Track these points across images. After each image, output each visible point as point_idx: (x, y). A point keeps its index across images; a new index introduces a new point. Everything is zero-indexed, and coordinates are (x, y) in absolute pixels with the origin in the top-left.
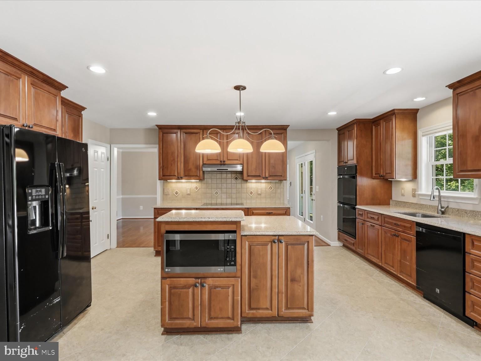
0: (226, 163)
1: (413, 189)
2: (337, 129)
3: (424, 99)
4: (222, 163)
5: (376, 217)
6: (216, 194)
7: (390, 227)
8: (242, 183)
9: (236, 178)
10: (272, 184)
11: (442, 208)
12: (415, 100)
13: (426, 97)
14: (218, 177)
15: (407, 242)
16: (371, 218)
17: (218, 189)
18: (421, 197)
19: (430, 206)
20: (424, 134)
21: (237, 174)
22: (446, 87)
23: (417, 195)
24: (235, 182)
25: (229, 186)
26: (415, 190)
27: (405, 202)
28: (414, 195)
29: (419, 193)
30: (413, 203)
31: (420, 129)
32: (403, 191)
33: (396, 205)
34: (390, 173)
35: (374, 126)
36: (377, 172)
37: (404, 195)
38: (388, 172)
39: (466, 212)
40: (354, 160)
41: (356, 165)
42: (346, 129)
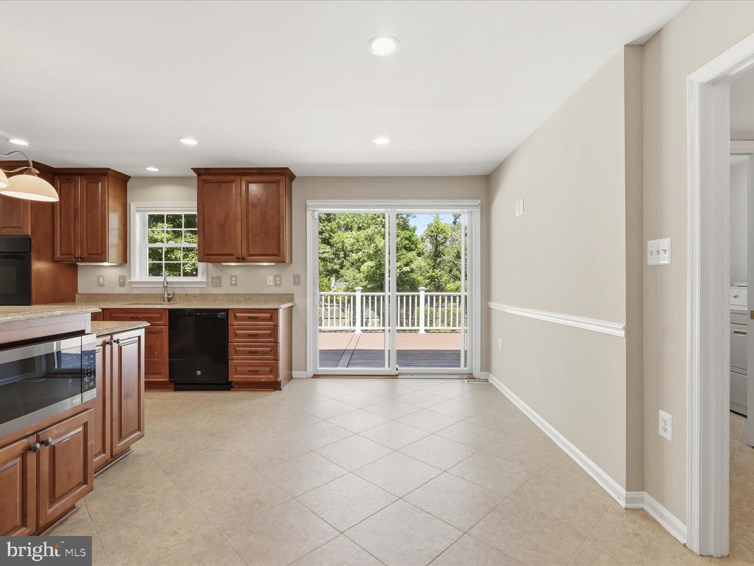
1: (120, 276)
3: (157, 170)
11: (168, 294)
12: (147, 169)
13: (159, 169)
15: (155, 335)
18: (133, 286)
19: (149, 294)
20: (139, 209)
22: (191, 168)
23: (127, 283)
26: (124, 276)
27: (107, 294)
28: (122, 284)
29: (132, 280)
30: (121, 294)
31: (132, 202)
32: (101, 280)
33: (88, 299)
34: (97, 254)
35: (59, 180)
36: (67, 251)
37: (102, 285)
38: (95, 252)
39: (194, 296)
40: (22, 228)
41: (29, 237)
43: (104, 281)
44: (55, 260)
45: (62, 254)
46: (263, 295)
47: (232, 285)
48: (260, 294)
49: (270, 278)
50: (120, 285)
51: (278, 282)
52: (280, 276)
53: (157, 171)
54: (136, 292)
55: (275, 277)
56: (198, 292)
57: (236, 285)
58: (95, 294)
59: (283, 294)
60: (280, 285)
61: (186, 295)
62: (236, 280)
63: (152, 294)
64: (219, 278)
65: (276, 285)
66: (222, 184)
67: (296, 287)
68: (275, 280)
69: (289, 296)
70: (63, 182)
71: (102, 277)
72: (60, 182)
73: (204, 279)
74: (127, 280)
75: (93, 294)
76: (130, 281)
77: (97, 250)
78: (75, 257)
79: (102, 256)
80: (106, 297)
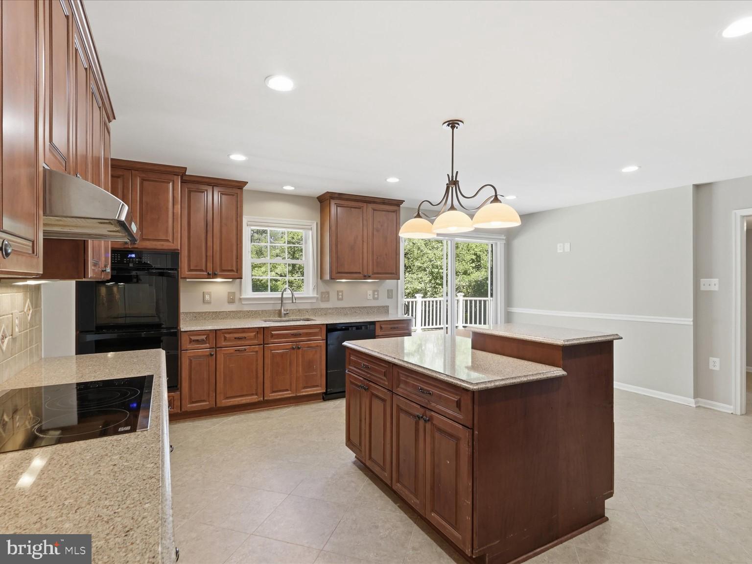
1: (229, 293)
3: (293, 188)
5: (253, 334)
7: (284, 341)
10: (29, 294)
12: (284, 187)
16: (236, 338)
18: (243, 303)
19: (262, 311)
20: (249, 223)
23: (236, 300)
26: (234, 293)
27: (216, 312)
28: (231, 301)
29: (243, 296)
30: (232, 311)
32: (207, 297)
33: (194, 319)
34: (232, 271)
35: (188, 188)
36: (196, 266)
37: (209, 303)
38: (230, 269)
39: (307, 311)
40: (170, 242)
41: (177, 251)
42: (133, 171)
43: (210, 297)
44: (182, 276)
45: (190, 270)
46: (366, 307)
47: (338, 299)
48: (364, 307)
49: (370, 292)
50: (229, 302)
51: (376, 296)
52: (377, 291)
53: (293, 190)
54: (246, 309)
55: (374, 292)
56: (308, 307)
57: (342, 299)
58: (203, 313)
59: (381, 306)
60: (377, 299)
62: (342, 295)
63: (265, 311)
64: (328, 293)
65: (374, 298)
66: (353, 209)
67: (390, 300)
68: (374, 295)
69: (386, 308)
70: (191, 191)
71: (209, 294)
72: (189, 191)
73: (316, 295)
74: (237, 296)
75: (199, 313)
76: (241, 297)
77: (232, 266)
78: (208, 273)
79: (237, 272)
80: (217, 315)
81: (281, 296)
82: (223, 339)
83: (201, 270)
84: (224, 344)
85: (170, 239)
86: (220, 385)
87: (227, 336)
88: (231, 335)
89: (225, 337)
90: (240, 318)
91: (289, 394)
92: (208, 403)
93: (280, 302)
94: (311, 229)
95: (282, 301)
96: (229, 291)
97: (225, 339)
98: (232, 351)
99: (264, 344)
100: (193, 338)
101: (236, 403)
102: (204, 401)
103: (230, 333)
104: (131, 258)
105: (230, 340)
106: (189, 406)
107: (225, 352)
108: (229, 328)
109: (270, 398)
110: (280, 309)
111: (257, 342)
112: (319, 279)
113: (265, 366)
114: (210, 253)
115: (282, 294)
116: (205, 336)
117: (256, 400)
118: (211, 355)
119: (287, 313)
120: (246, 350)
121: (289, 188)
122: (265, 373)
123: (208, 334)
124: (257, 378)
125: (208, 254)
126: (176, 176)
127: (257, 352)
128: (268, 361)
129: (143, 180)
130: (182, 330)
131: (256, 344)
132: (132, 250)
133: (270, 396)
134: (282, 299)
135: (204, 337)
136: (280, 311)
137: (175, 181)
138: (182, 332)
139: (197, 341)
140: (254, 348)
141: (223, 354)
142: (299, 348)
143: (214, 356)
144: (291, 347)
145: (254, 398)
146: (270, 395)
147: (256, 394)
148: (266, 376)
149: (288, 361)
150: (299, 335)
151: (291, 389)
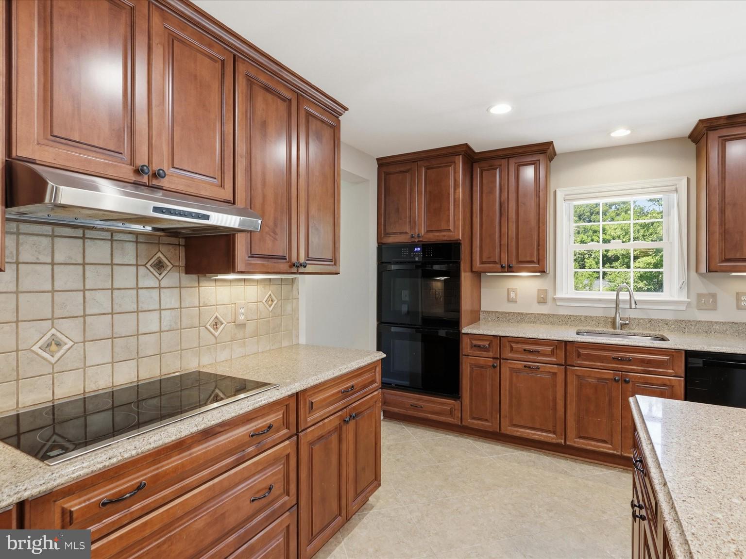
0: (164, 183)
1: (539, 290)
2: (378, 160)
3: (628, 134)
4: (145, 179)
5: (548, 349)
6: (54, 347)
7: (599, 366)
8: (184, 283)
9: (159, 266)
10: (273, 287)
14: (59, 258)
16: (525, 350)
17: (65, 325)
18: (559, 304)
19: (586, 317)
20: (568, 197)
21: (162, 248)
23: (550, 300)
24: (153, 283)
25: (126, 301)
26: (546, 291)
27: (522, 314)
28: (542, 301)
29: (558, 295)
30: (542, 314)
31: (558, 188)
32: (512, 295)
33: (496, 319)
34: (532, 262)
35: (480, 168)
36: (489, 258)
37: (514, 301)
38: (528, 259)
39: (666, 323)
40: (451, 231)
41: (459, 242)
42: (419, 162)
43: (516, 294)
44: (474, 270)
45: (482, 263)
47: (738, 308)
50: (539, 302)
54: (562, 312)
56: (669, 317)
58: (506, 313)
61: (650, 321)
63: (591, 317)
64: (713, 296)
70: (485, 170)
71: (515, 290)
72: (482, 170)
73: (684, 298)
74: (550, 295)
75: (503, 313)
76: (555, 297)
77: (532, 256)
78: (502, 267)
79: (539, 264)
80: (521, 318)
81: (615, 298)
82: (508, 348)
83: (495, 262)
84: (510, 355)
85: (451, 228)
86: (505, 407)
87: (514, 345)
88: (519, 346)
89: (511, 347)
90: (552, 324)
91: (609, 449)
92: (491, 424)
93: (615, 306)
94: (676, 191)
95: (617, 305)
96: (540, 288)
97: (512, 349)
98: (520, 367)
99: (566, 365)
100: (475, 342)
101: (525, 436)
102: (486, 420)
103: (517, 343)
104: (417, 251)
105: (517, 352)
106: (469, 420)
107: (511, 366)
108: (516, 336)
109: (576, 445)
110: (613, 316)
111: (555, 360)
112: (693, 273)
113: (568, 396)
114: (505, 241)
115: (618, 295)
116: (488, 343)
117: (554, 441)
118: (494, 367)
119: (626, 324)
120: (539, 368)
121: (621, 134)
122: (568, 407)
123: (491, 340)
124: (555, 409)
125: (502, 243)
126: (457, 157)
127: (555, 374)
128: (572, 389)
129: (428, 168)
130: (463, 331)
131: (554, 362)
132: (418, 243)
133: (575, 442)
134: (617, 302)
135: (486, 344)
136: (614, 319)
137: (456, 162)
138: (463, 333)
139: (479, 346)
140: (550, 368)
141: (509, 368)
142: (626, 382)
143: (498, 368)
144: (612, 377)
145: (550, 437)
146: (575, 440)
147: (554, 433)
148: (568, 411)
149: (607, 399)
150: (628, 361)
151: (612, 441)
